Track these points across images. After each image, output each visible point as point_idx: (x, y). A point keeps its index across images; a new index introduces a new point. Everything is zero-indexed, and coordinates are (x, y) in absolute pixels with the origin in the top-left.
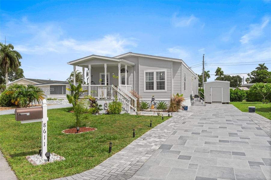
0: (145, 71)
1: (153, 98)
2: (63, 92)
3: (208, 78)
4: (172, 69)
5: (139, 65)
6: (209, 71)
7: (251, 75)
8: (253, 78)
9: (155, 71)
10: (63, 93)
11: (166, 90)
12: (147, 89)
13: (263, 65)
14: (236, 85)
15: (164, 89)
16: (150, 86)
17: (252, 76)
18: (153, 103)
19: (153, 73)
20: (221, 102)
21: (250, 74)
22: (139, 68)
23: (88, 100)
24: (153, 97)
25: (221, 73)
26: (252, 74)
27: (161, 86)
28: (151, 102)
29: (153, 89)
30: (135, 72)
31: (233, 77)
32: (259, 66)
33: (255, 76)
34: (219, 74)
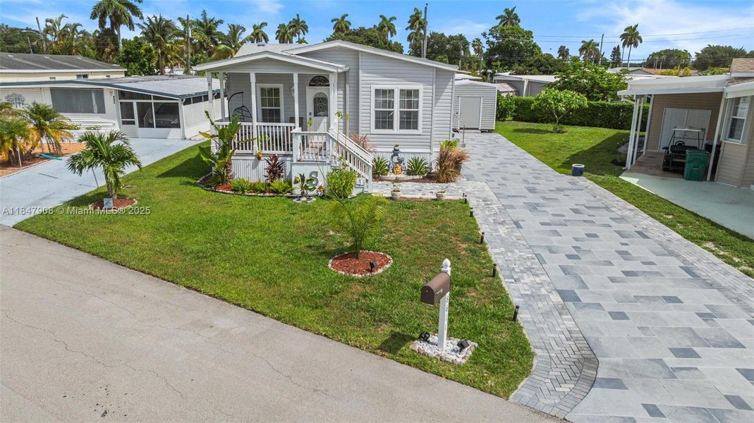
0: (374, 87)
1: (395, 150)
2: (95, 109)
3: (392, 36)
4: (434, 86)
5: (360, 71)
6: (394, 18)
7: (490, 34)
8: (493, 43)
9: (397, 86)
10: (96, 111)
11: (420, 131)
12: (377, 127)
13: (513, 10)
14: (456, 58)
15: (416, 128)
16: (384, 121)
17: (492, 39)
18: (395, 160)
19: (391, 91)
20: (477, 129)
21: (488, 32)
22: (361, 78)
23: (253, 158)
24: (397, 148)
25: (420, 23)
26: (492, 34)
27: (410, 121)
28: (392, 157)
29: (391, 127)
30: (347, 86)
31: (451, 38)
32: (504, 14)
33: (497, 38)
34: (418, 26)
